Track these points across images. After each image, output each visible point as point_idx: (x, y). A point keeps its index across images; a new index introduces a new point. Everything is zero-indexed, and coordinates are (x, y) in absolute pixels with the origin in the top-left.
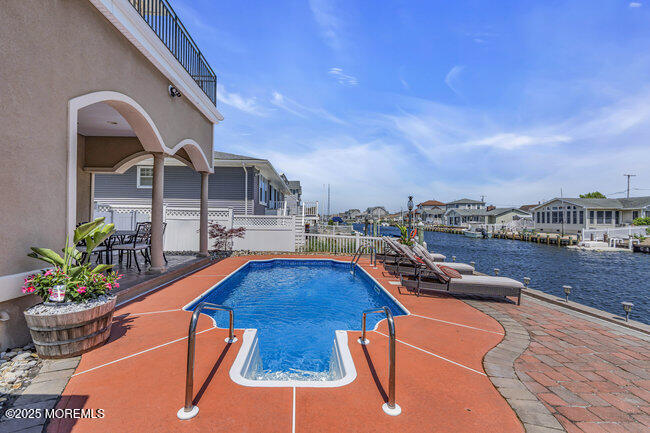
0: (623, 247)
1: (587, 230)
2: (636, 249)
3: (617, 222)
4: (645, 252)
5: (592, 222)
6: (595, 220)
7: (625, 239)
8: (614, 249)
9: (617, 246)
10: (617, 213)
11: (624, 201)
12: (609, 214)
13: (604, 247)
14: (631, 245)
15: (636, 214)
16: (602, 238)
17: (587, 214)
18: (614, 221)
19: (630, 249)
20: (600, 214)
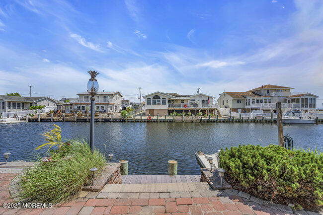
0: (24, 120)
1: (7, 113)
2: (30, 120)
3: (23, 108)
4: (33, 121)
5: (9, 108)
6: (12, 107)
7: (25, 116)
8: (20, 121)
9: (21, 120)
10: (23, 104)
11: (27, 98)
12: (19, 104)
13: (15, 121)
14: (27, 119)
15: (31, 104)
16: (13, 116)
17: (6, 104)
18: (21, 107)
19: (27, 121)
20: (14, 104)
